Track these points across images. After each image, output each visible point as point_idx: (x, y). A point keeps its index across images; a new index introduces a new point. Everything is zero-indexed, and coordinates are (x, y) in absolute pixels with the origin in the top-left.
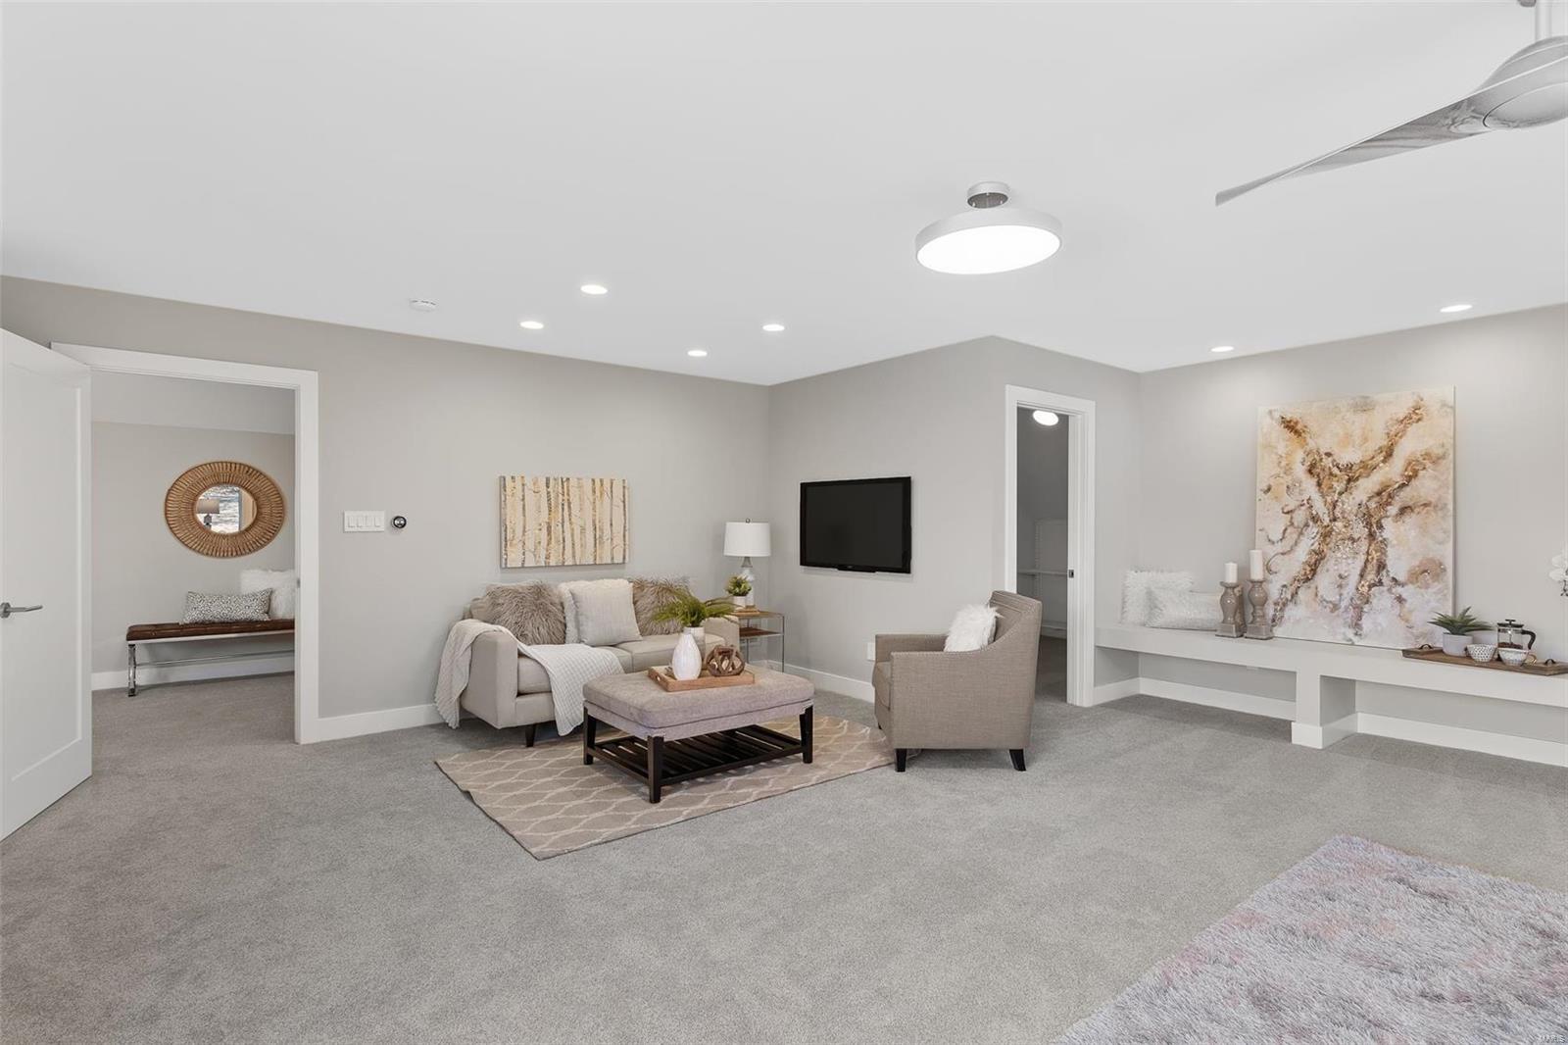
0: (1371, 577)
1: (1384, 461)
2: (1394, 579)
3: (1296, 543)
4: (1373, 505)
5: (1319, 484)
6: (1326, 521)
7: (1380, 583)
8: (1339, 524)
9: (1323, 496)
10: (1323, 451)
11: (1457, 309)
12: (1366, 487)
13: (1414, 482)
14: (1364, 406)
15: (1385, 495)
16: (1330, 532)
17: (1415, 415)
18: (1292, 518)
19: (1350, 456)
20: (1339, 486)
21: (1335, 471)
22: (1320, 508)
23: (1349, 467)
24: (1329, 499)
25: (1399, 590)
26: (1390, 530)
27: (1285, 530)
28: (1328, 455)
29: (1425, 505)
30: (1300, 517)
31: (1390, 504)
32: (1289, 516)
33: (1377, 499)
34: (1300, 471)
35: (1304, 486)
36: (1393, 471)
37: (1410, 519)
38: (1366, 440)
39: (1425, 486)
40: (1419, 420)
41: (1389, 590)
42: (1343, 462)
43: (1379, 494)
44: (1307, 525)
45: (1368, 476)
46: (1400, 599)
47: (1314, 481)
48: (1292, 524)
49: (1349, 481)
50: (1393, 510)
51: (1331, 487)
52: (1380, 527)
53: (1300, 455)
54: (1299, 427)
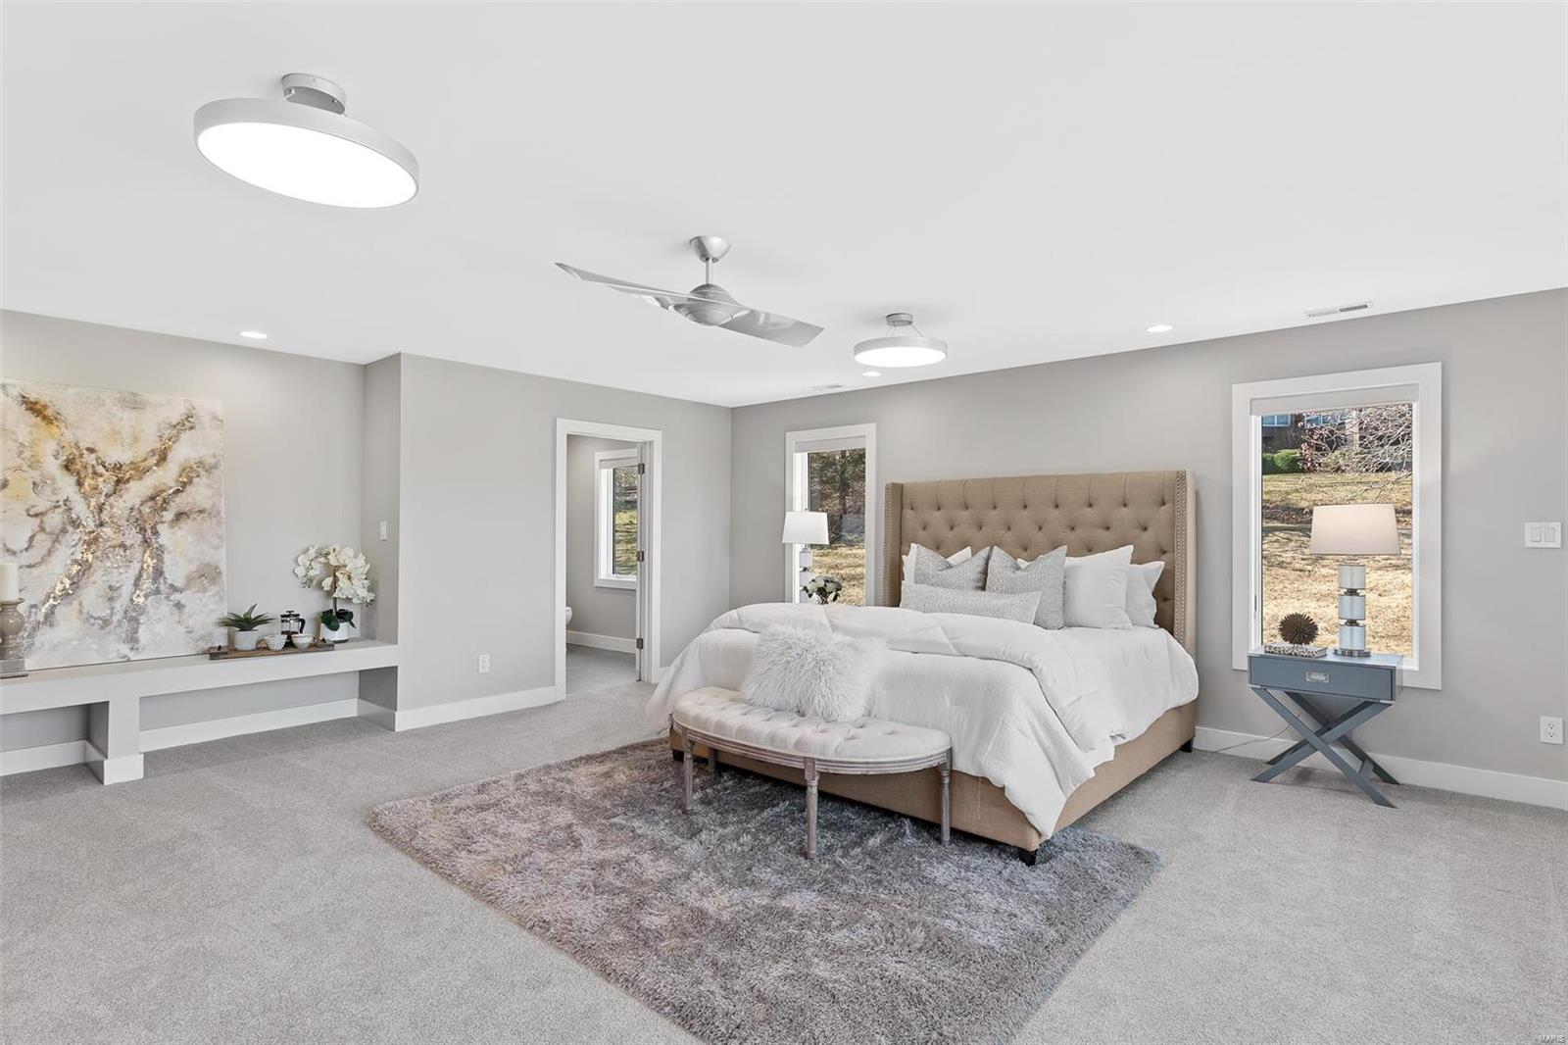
0: (147, 585)
1: (157, 465)
2: (172, 586)
3: (49, 553)
4: (146, 510)
5: (80, 484)
6: (91, 526)
7: (157, 592)
8: (107, 531)
9: (86, 497)
10: (83, 445)
11: (253, 336)
12: (136, 492)
13: (188, 489)
14: (134, 403)
15: (158, 500)
16: (96, 539)
17: (187, 423)
18: (42, 522)
19: (115, 455)
20: (106, 488)
21: (100, 469)
22: (80, 508)
23: (118, 467)
24: (93, 502)
25: (176, 597)
26: (166, 536)
27: (32, 538)
28: (91, 450)
29: (200, 512)
30: (55, 520)
31: (165, 509)
32: (37, 521)
33: (150, 503)
34: (52, 466)
35: (59, 484)
36: (166, 476)
37: (186, 525)
38: (136, 439)
39: (199, 494)
40: (192, 428)
41: (167, 598)
42: (111, 460)
43: (152, 498)
44: (64, 531)
45: (141, 478)
46: (179, 606)
47: (73, 479)
48: (42, 529)
49: (118, 482)
50: (168, 516)
51: (96, 488)
52: (156, 533)
53: (51, 446)
54: (49, 412)
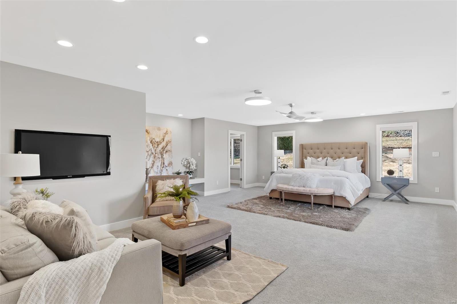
0: (162, 166)
1: (163, 141)
2: (166, 166)
3: (149, 159)
4: (162, 151)
5: (153, 146)
6: (154, 154)
7: (164, 167)
8: (157, 155)
9: (154, 148)
10: (153, 138)
11: (180, 115)
12: (161, 146)
13: (167, 146)
14: (159, 129)
15: (163, 148)
16: (155, 156)
17: (166, 133)
18: (148, 153)
19: (158, 140)
20: (156, 146)
21: (155, 143)
22: (153, 151)
23: (158, 142)
24: (155, 149)
25: (166, 168)
26: (165, 156)
27: (147, 156)
28: (154, 139)
29: (169, 151)
30: (150, 153)
31: (164, 150)
32: (147, 153)
33: (162, 149)
34: (149, 142)
35: (150, 145)
36: (164, 144)
37: (167, 153)
38: (160, 137)
39: (169, 148)
40: (167, 134)
41: (165, 168)
42: (156, 141)
43: (162, 148)
44: (151, 155)
45: (161, 144)
46: (167, 170)
47: (152, 145)
48: (148, 154)
49: (158, 145)
50: (165, 152)
51: (155, 146)
52: (163, 155)
53: (149, 138)
54: (148, 132)
